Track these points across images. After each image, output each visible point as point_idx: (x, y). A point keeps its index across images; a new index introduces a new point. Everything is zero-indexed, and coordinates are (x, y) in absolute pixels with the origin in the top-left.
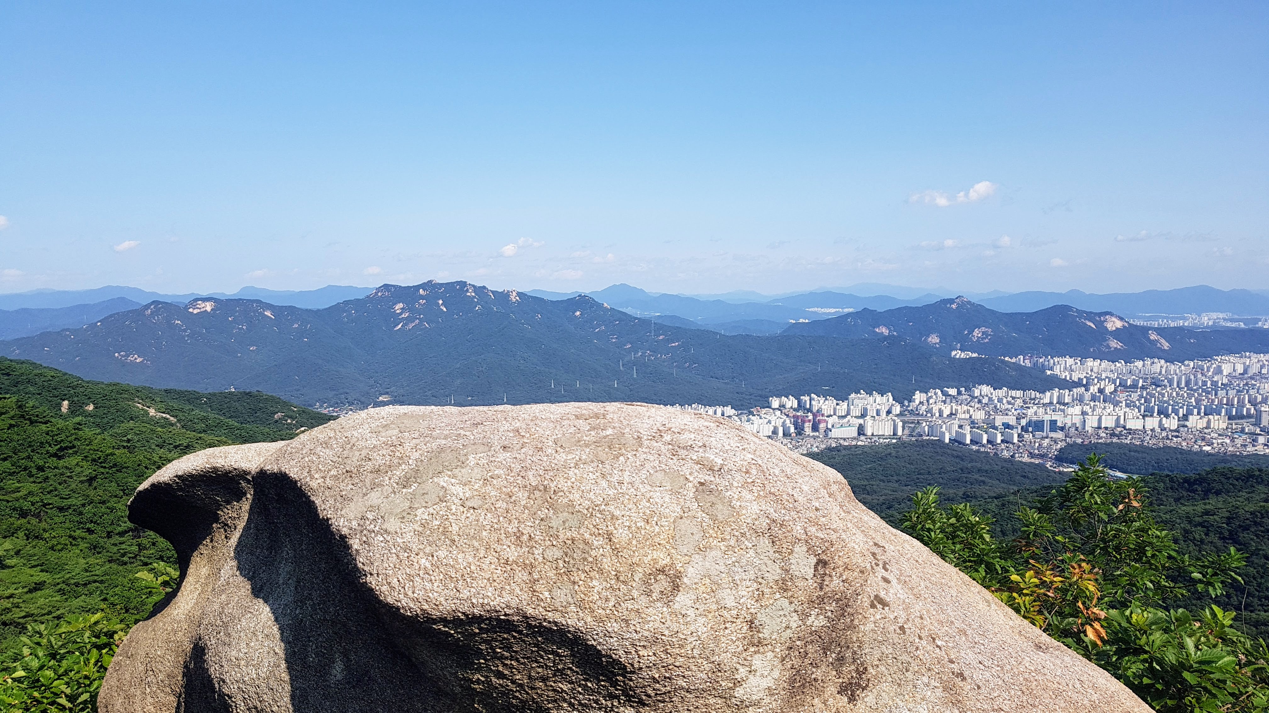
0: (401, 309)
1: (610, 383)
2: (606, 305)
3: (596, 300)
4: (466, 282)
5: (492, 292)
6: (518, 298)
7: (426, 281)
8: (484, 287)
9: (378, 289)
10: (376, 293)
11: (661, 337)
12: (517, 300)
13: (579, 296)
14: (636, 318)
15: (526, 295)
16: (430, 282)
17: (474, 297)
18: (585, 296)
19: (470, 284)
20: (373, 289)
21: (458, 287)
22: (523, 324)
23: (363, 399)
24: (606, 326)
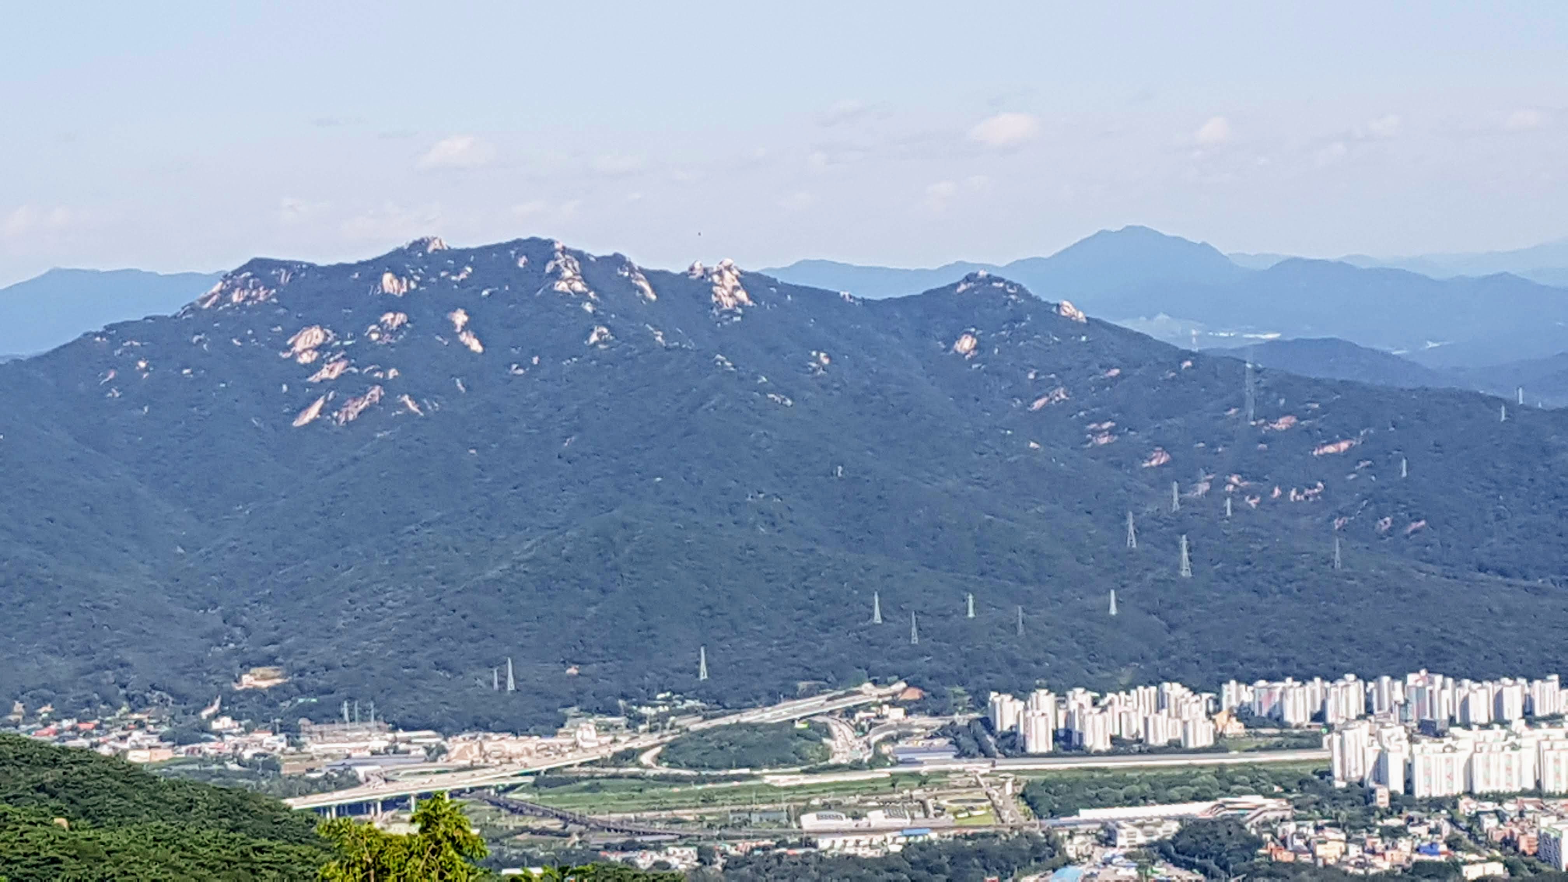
0: (318, 348)
1: (1092, 601)
2: (1068, 309)
3: (1033, 292)
4: (551, 243)
5: (650, 276)
6: (742, 295)
7: (404, 244)
8: (618, 260)
9: (231, 280)
10: (224, 295)
11: (1282, 424)
12: (741, 304)
13: (967, 279)
14: (1188, 354)
15: (772, 282)
16: (420, 244)
17: (583, 297)
18: (990, 279)
19: (565, 251)
20: (210, 279)
21: (522, 262)
22: (764, 390)
23: (183, 685)
24: (1071, 388)
